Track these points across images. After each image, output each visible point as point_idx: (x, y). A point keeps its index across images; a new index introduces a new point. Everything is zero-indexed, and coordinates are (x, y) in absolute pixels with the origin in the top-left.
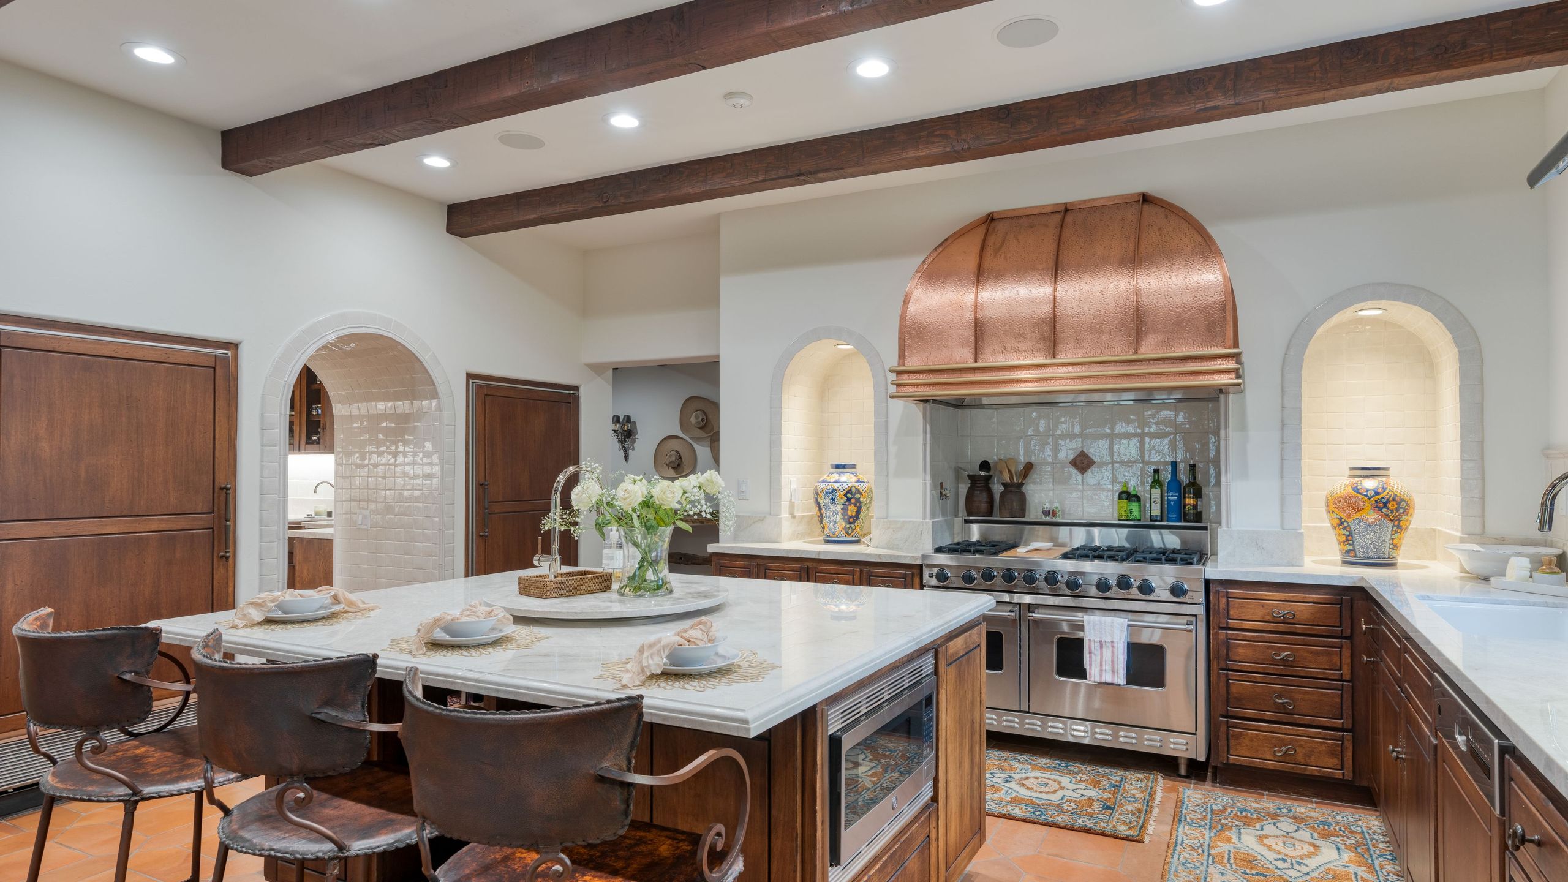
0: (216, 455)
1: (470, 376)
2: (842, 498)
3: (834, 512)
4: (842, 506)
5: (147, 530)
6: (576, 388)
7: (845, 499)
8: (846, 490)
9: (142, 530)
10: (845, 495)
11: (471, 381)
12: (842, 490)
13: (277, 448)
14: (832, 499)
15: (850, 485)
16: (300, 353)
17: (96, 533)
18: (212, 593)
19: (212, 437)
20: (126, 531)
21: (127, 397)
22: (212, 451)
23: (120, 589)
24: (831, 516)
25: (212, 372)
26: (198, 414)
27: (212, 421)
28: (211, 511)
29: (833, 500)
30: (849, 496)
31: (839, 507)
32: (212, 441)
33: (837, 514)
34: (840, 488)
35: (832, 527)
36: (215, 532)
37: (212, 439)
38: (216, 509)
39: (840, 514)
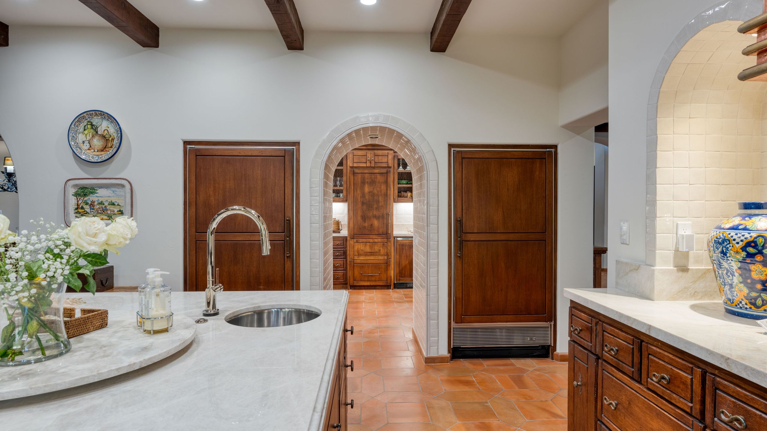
0: (286, 202)
1: (451, 146)
2: (737, 252)
3: (728, 271)
4: (739, 265)
5: (254, 240)
6: (555, 147)
7: (744, 254)
8: (745, 241)
9: (251, 240)
10: (744, 249)
11: (452, 149)
12: (738, 240)
13: (318, 198)
14: (722, 252)
15: (754, 235)
16: (330, 144)
17: (232, 240)
18: (284, 275)
19: (283, 193)
20: (245, 240)
21: (245, 175)
22: (283, 200)
23: (243, 268)
24: (725, 276)
25: (283, 159)
26: (276, 181)
27: (283, 184)
28: (283, 232)
29: (724, 253)
30: (751, 250)
31: (735, 265)
32: (283, 195)
33: (733, 275)
34: (734, 237)
35: (728, 292)
36: (286, 243)
37: (283, 194)
38: (286, 231)
39: (736, 274)
